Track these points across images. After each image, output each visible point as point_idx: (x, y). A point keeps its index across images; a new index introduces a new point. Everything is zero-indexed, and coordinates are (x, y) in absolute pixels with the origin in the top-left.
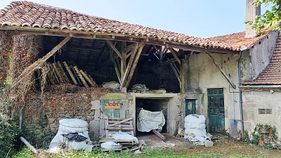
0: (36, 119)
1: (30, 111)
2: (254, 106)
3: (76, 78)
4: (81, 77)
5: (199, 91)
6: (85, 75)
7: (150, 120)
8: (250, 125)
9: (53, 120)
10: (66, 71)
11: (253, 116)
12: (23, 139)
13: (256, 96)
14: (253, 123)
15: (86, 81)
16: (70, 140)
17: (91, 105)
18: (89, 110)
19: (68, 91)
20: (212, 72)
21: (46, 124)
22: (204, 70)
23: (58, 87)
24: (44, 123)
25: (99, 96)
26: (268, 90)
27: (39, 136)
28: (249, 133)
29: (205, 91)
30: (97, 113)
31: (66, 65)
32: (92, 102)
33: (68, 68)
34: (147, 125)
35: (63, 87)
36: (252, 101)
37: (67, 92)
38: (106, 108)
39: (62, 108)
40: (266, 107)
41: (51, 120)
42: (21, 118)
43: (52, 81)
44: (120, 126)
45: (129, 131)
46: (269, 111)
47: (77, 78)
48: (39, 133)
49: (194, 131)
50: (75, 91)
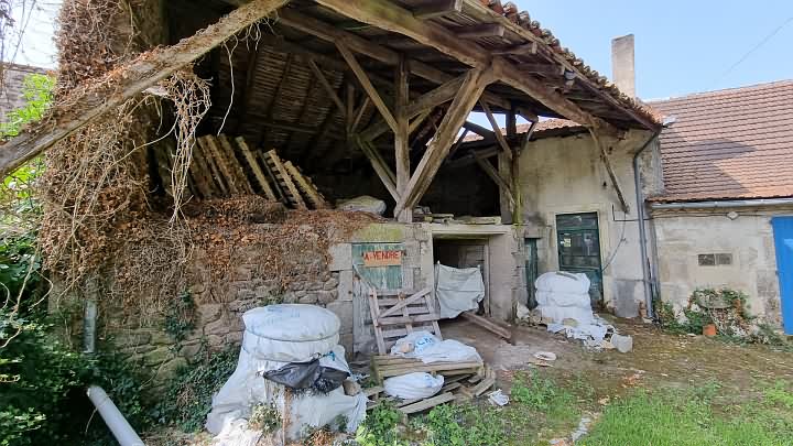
0: (152, 310)
1: (127, 284)
2: (686, 248)
3: (272, 185)
4: (288, 182)
5: (538, 220)
6: (298, 176)
7: (455, 289)
8: (677, 291)
9: (214, 308)
10: (244, 163)
11: (684, 272)
12: (97, 395)
13: (691, 226)
14: (684, 286)
15: (302, 193)
16: (294, 390)
17: (328, 259)
18: (325, 272)
19: (257, 218)
20: (570, 179)
21: (192, 327)
22: (549, 174)
23: (227, 204)
24: (181, 322)
25: (349, 231)
26: (725, 212)
27: (165, 371)
28: (676, 309)
29: (551, 220)
30: (345, 279)
31: (244, 146)
32: (332, 250)
33: (249, 156)
34: (449, 302)
35: (243, 203)
36: (682, 238)
37: (253, 220)
38: (367, 263)
39: (242, 270)
40: (717, 250)
41: (208, 310)
42: (91, 313)
43: (205, 187)
44: (406, 312)
45: (430, 323)
46: (725, 259)
47: (275, 184)
48: (166, 359)
49: (573, 313)
50: (277, 217)
